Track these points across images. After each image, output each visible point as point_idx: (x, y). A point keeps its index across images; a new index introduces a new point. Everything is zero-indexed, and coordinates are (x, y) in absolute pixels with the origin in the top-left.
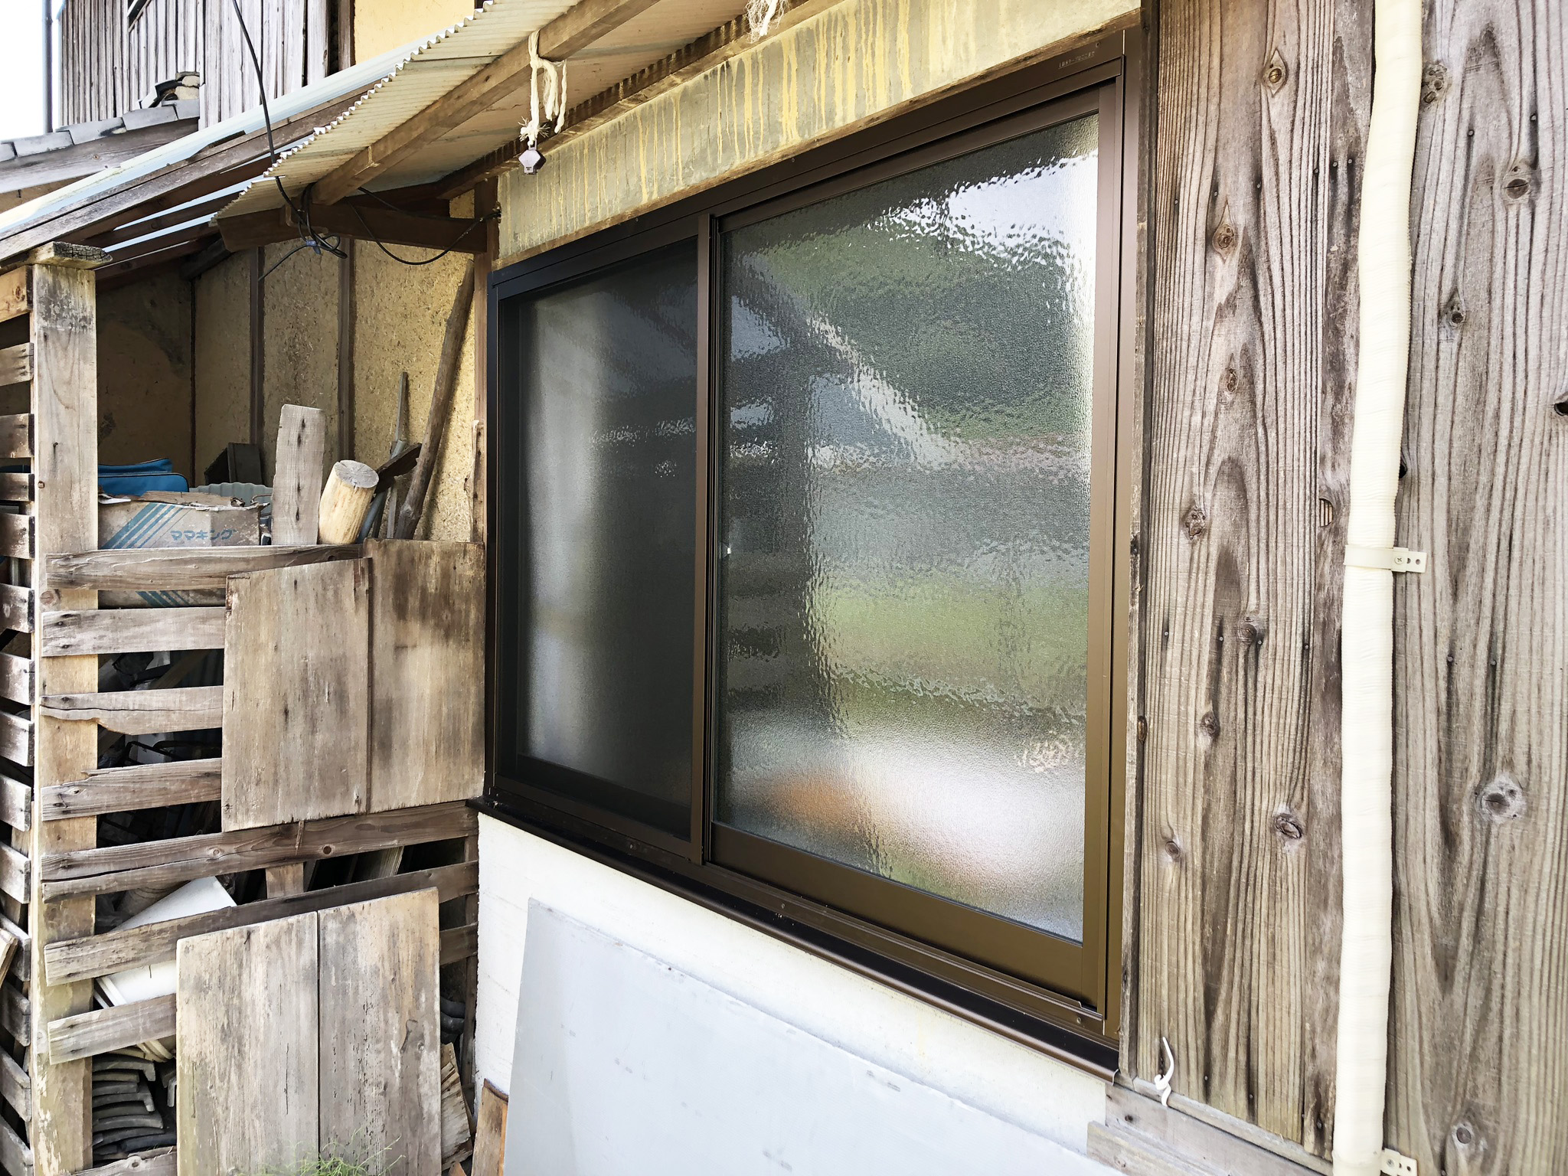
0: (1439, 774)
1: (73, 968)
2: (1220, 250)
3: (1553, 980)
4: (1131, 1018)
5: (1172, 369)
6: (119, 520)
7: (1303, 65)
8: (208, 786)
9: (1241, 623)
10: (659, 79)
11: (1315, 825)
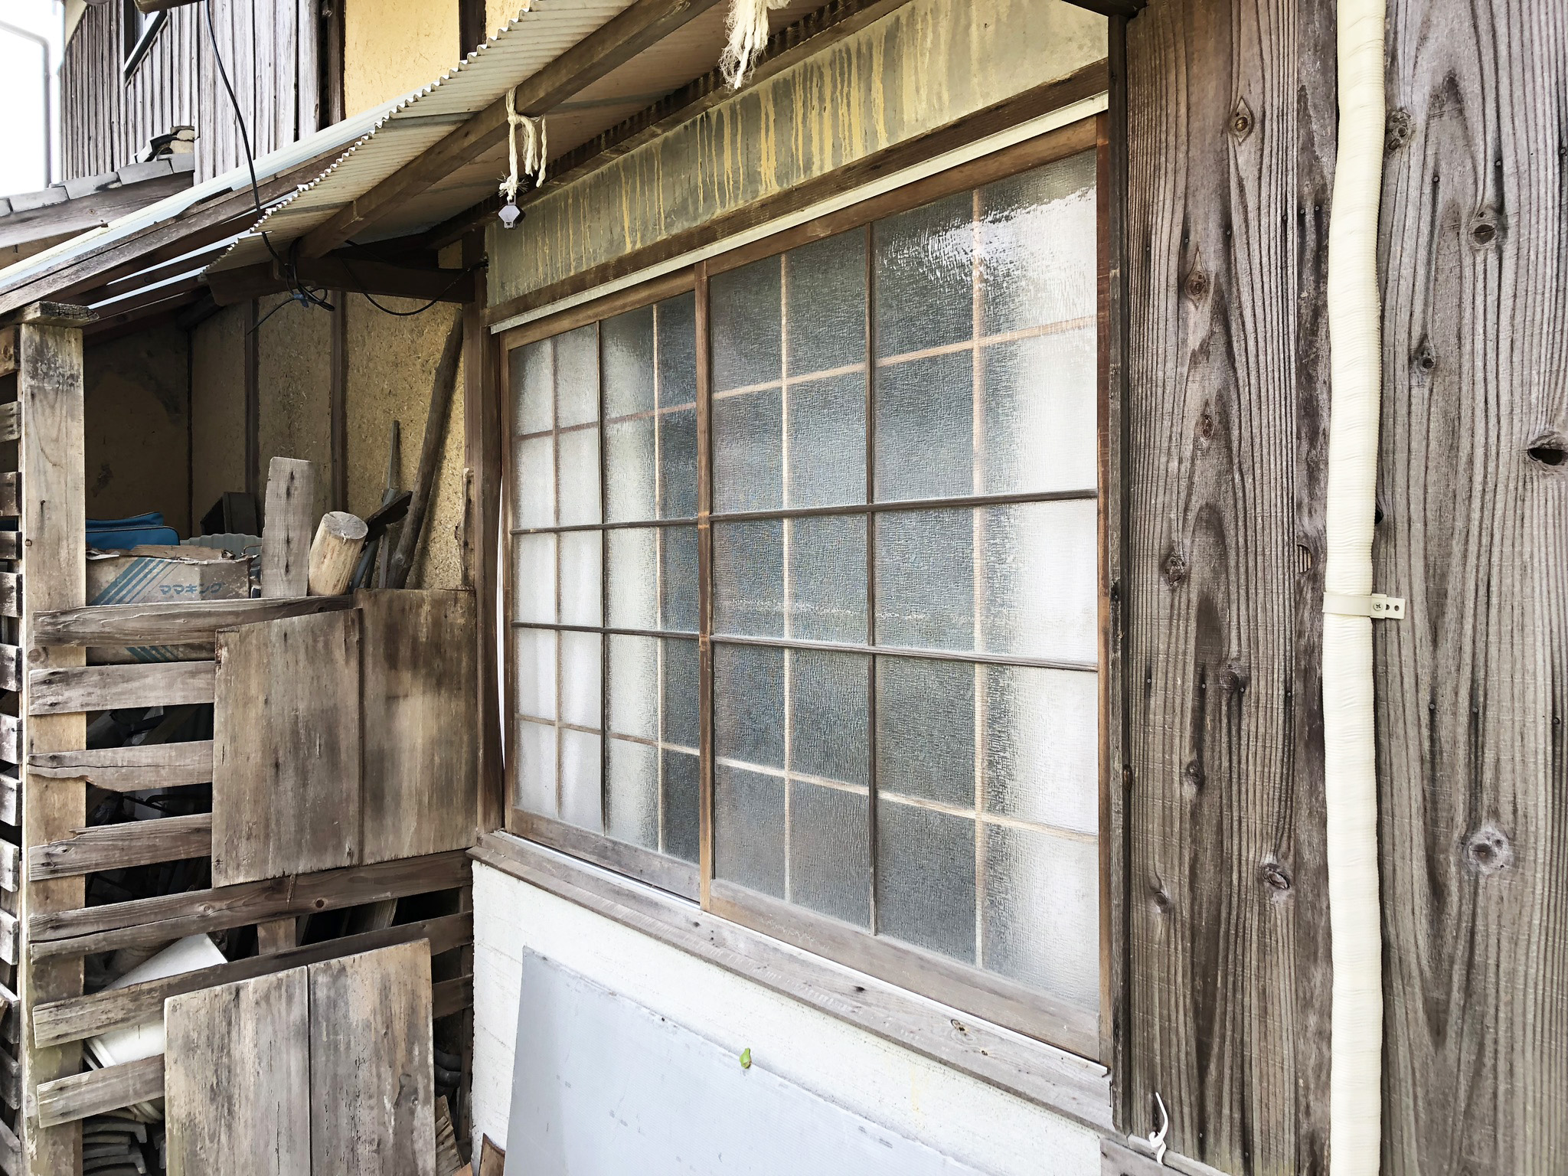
0: (1425, 823)
1: (63, 1029)
2: (1193, 297)
3: (1546, 1034)
4: (1124, 1072)
5: (1147, 416)
6: (108, 576)
7: (1268, 113)
8: (198, 842)
9: (1223, 670)
10: (640, 130)
11: (1303, 876)
